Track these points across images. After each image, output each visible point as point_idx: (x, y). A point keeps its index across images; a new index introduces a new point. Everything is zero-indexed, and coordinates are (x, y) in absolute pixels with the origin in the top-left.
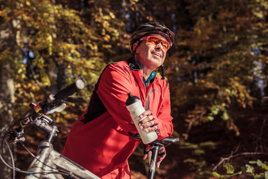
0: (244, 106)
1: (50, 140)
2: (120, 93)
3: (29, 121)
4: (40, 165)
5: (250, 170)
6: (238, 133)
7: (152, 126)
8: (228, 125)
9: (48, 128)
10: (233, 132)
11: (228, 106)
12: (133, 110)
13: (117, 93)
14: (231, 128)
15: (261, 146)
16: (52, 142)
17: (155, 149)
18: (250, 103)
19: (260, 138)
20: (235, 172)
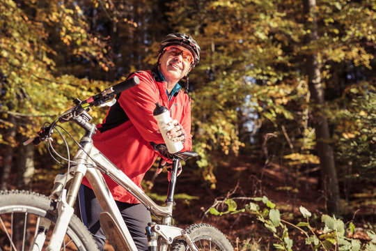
0: (227, 152)
1: (90, 136)
2: (146, 103)
3: (72, 116)
4: (84, 156)
5: (254, 207)
6: (213, 186)
7: (179, 136)
8: (204, 173)
9: (88, 125)
10: (209, 183)
11: (210, 148)
12: (161, 120)
13: (142, 102)
14: (209, 177)
15: (260, 191)
16: (93, 138)
17: (175, 161)
18: (236, 149)
19: (260, 181)
20: (237, 209)
